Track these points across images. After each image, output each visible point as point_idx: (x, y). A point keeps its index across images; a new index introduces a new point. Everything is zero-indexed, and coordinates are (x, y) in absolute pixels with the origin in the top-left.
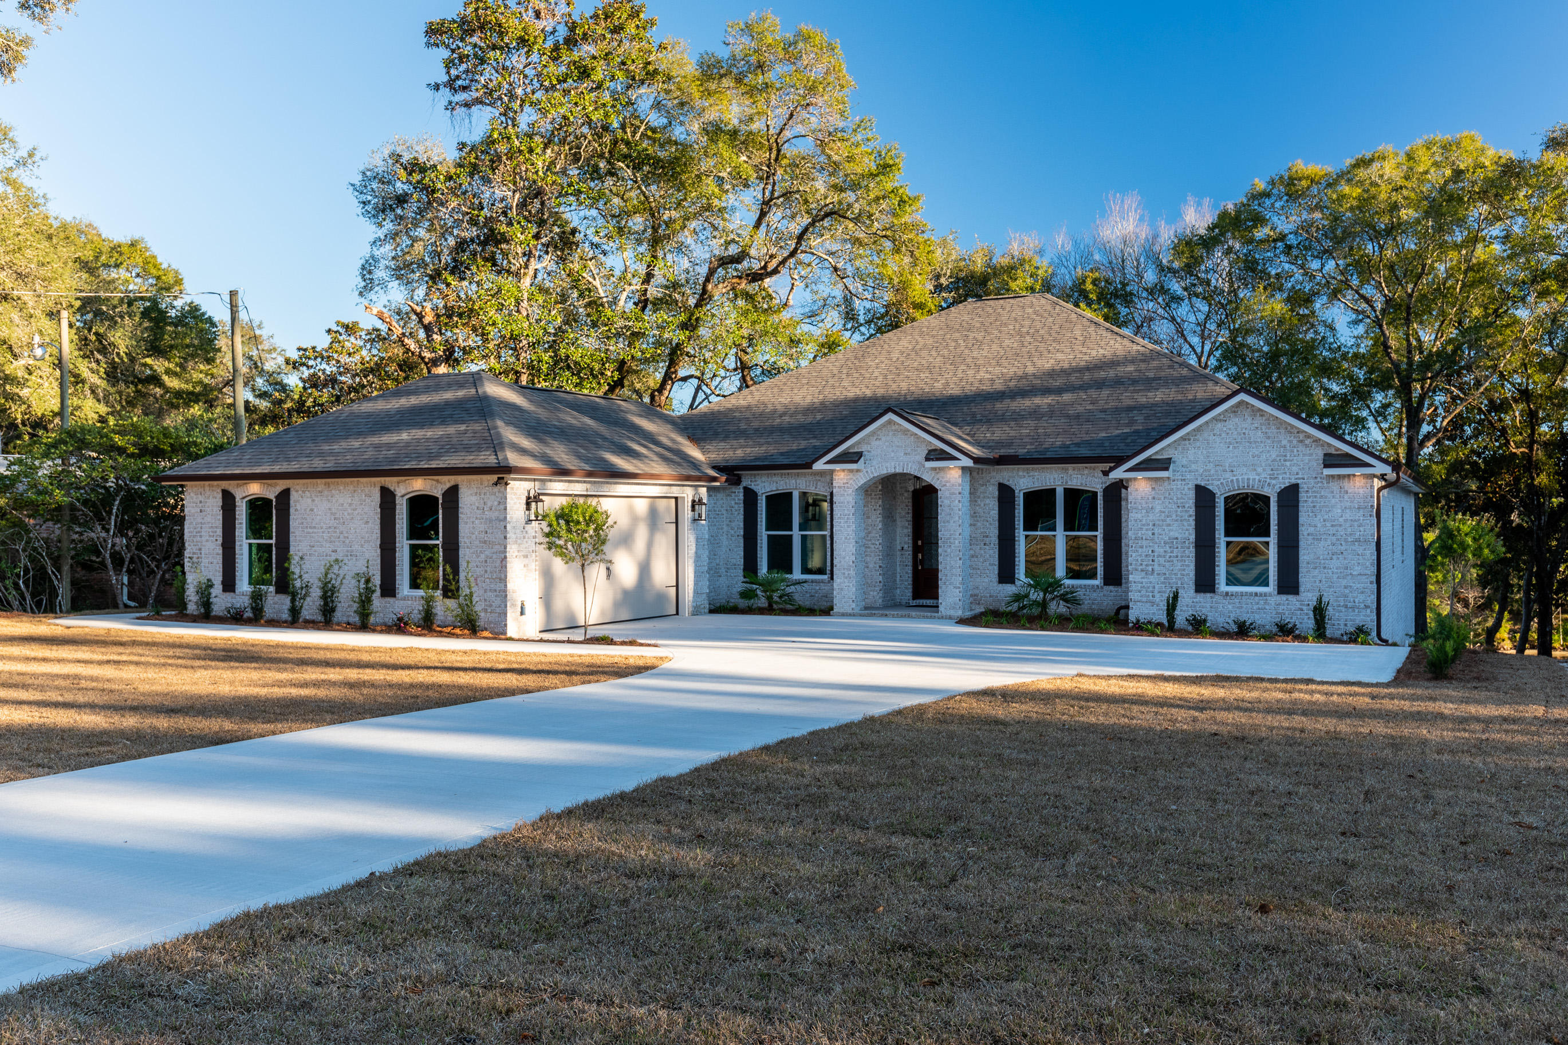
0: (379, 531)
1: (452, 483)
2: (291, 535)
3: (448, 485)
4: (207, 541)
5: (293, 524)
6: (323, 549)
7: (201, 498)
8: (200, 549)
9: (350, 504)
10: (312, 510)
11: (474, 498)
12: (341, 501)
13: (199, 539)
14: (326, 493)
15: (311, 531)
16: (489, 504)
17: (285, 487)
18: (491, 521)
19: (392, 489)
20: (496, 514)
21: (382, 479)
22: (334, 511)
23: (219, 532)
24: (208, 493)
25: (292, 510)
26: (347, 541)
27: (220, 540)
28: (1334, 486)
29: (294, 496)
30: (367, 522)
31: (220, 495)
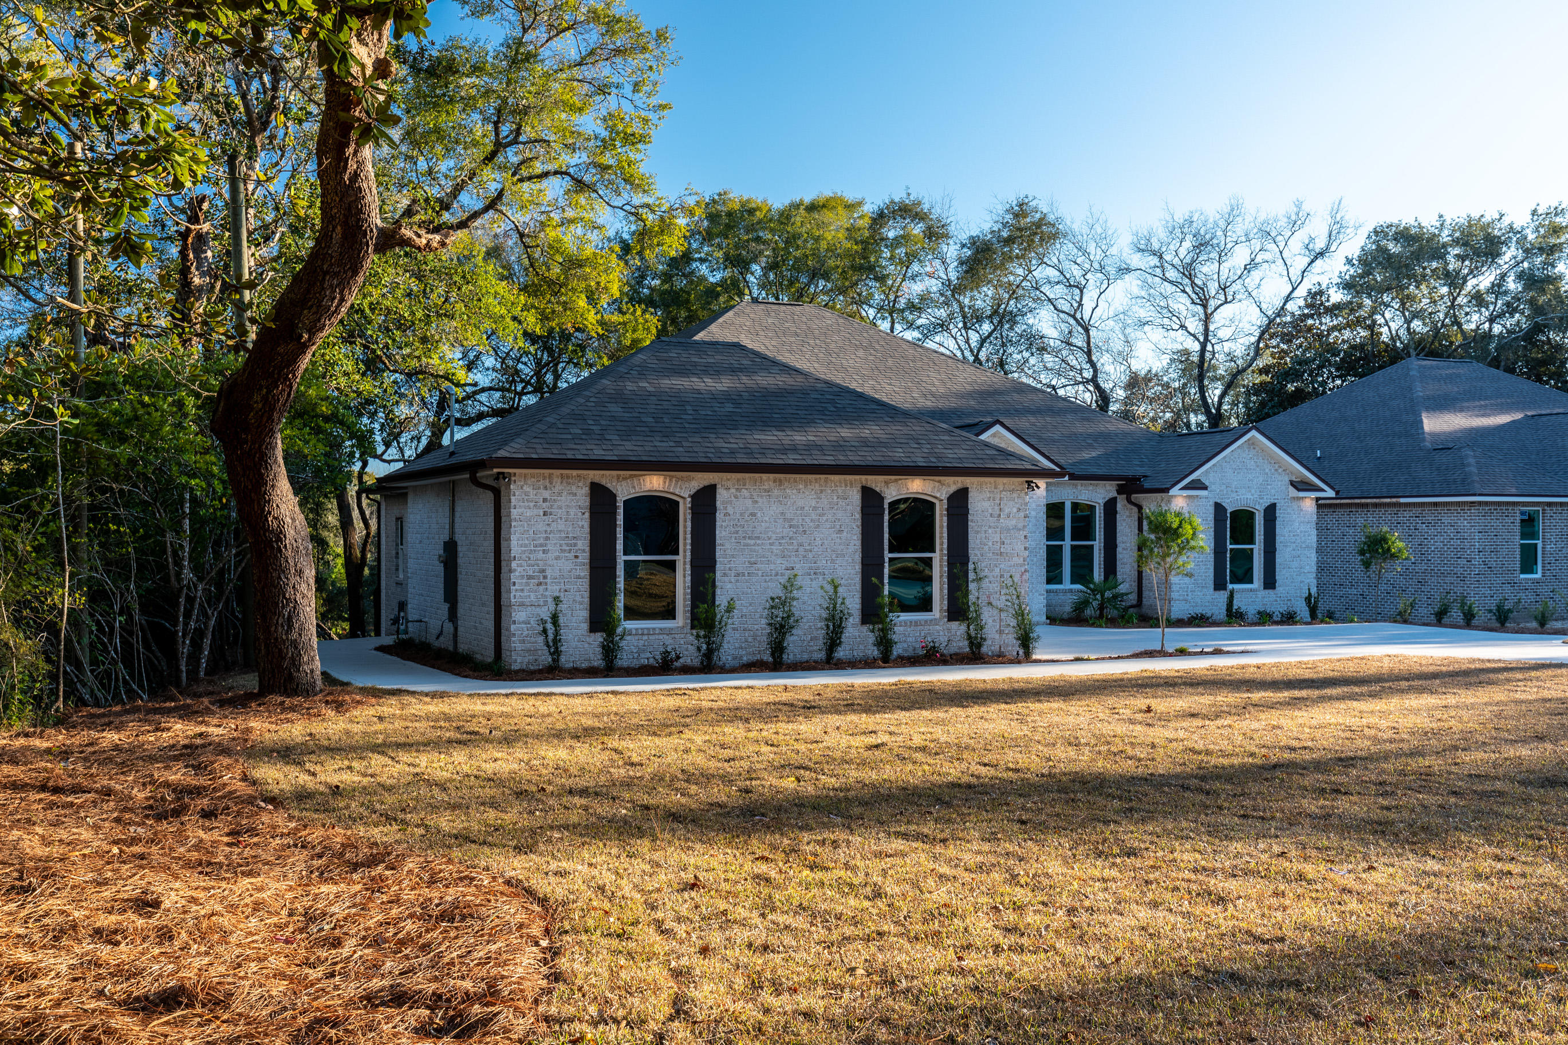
0: (859, 543)
1: (959, 486)
2: (718, 548)
3: (953, 488)
4: (557, 558)
5: (721, 534)
6: (772, 566)
7: (546, 494)
8: (544, 571)
9: (815, 508)
10: (753, 514)
11: (986, 504)
12: (800, 503)
13: (541, 555)
14: (776, 492)
15: (752, 542)
16: (1007, 511)
17: (706, 483)
18: (1008, 530)
19: (878, 489)
20: (1014, 522)
21: (863, 477)
22: (788, 516)
23: (584, 544)
24: (558, 487)
25: (719, 516)
26: (810, 555)
27: (585, 557)
28: (1295, 505)
29: (722, 496)
30: (840, 531)
31: (586, 490)
